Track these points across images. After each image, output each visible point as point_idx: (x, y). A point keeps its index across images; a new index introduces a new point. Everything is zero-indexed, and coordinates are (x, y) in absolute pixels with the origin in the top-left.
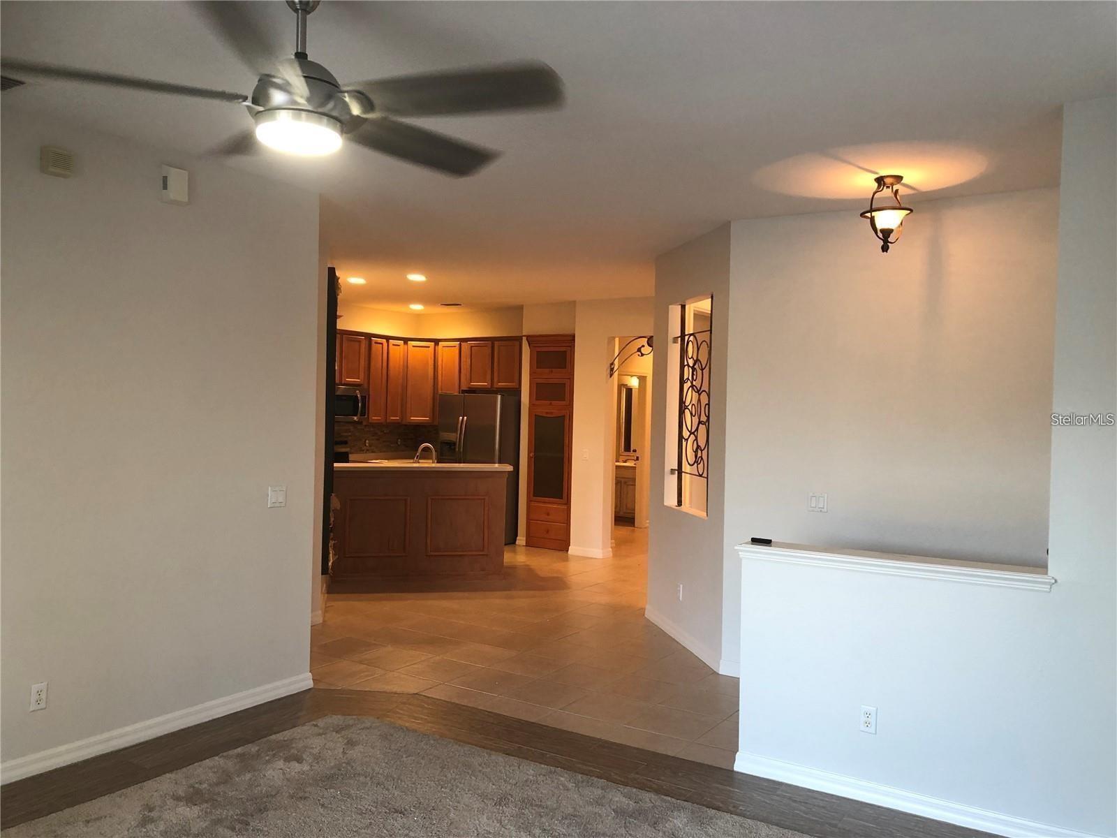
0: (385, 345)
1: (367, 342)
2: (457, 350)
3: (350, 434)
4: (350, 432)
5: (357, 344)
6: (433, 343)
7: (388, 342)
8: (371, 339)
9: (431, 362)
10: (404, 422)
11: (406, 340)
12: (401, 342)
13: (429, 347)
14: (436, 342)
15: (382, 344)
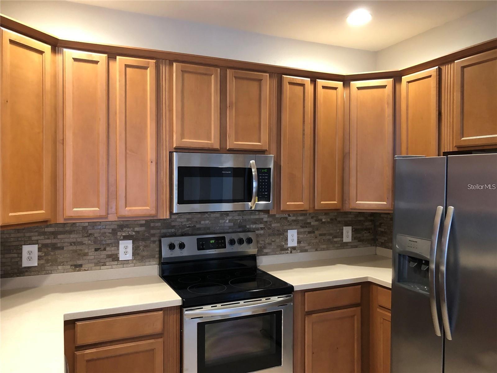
0: (309, 87)
1: (275, 82)
2: (432, 83)
3: (262, 226)
4: (261, 223)
5: (256, 84)
6: (391, 80)
7: (314, 82)
8: (281, 76)
9: (389, 111)
10: (347, 208)
11: (346, 80)
12: (339, 84)
13: (384, 87)
14: (397, 76)
15: (303, 85)
